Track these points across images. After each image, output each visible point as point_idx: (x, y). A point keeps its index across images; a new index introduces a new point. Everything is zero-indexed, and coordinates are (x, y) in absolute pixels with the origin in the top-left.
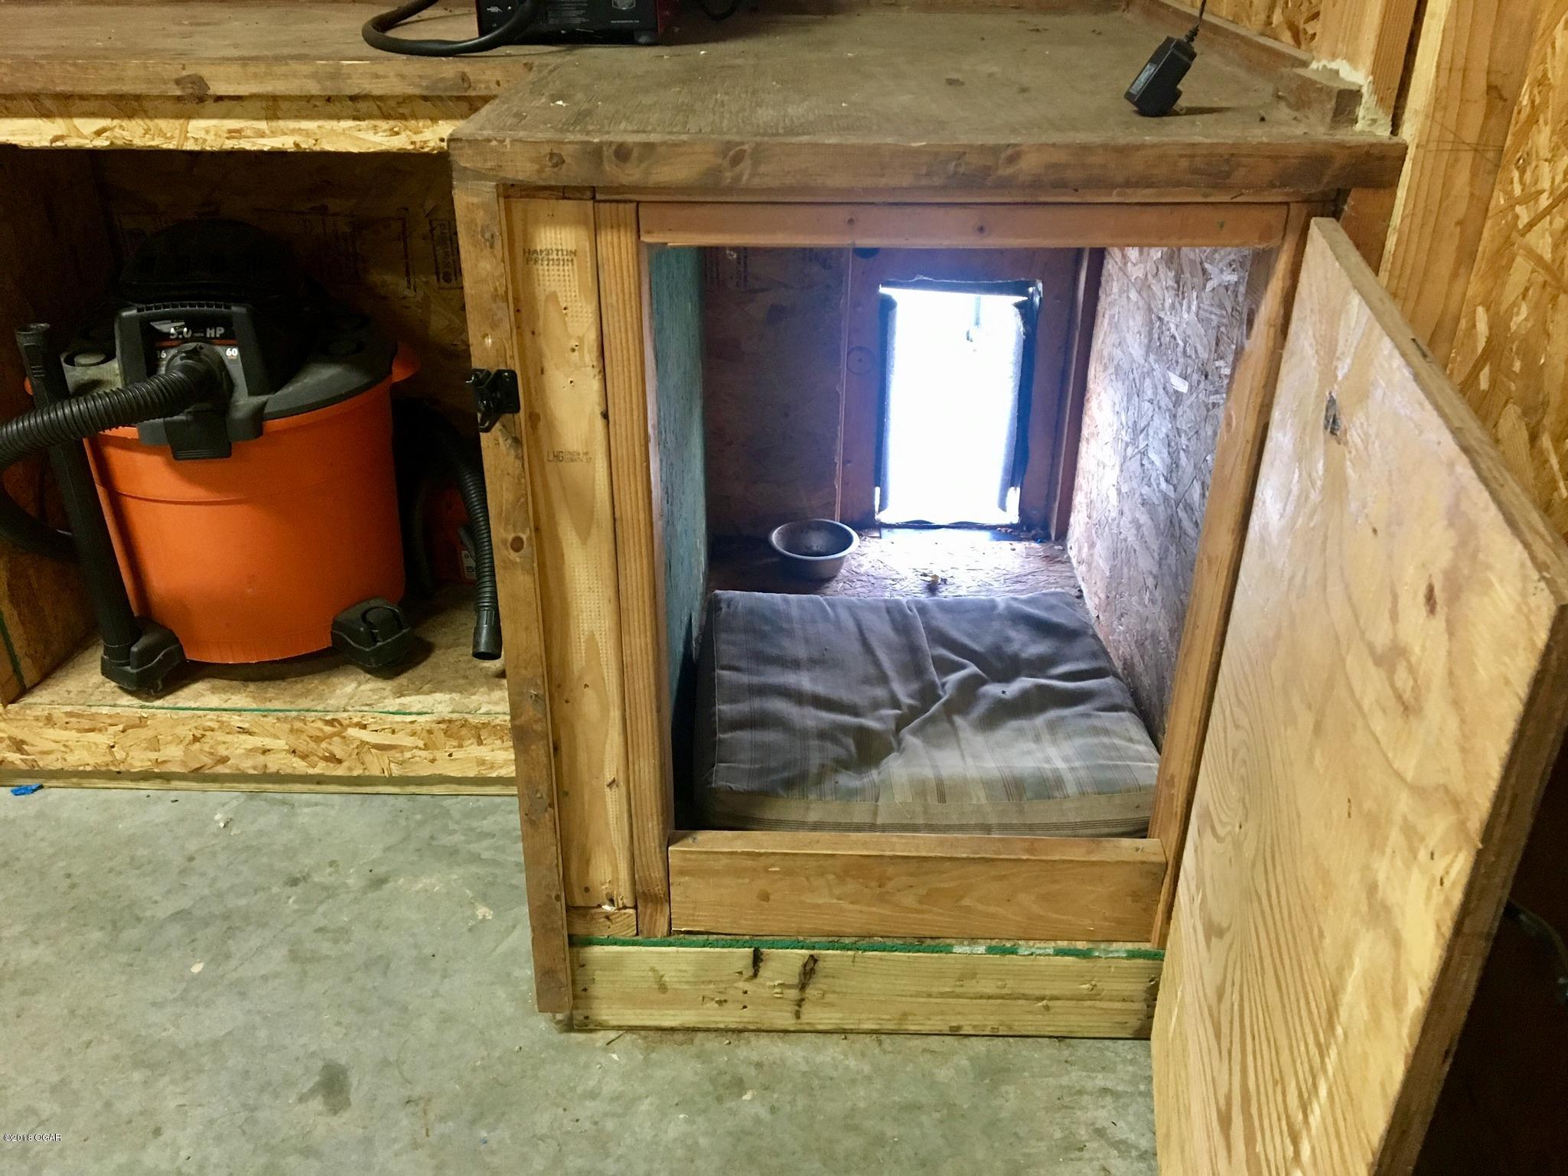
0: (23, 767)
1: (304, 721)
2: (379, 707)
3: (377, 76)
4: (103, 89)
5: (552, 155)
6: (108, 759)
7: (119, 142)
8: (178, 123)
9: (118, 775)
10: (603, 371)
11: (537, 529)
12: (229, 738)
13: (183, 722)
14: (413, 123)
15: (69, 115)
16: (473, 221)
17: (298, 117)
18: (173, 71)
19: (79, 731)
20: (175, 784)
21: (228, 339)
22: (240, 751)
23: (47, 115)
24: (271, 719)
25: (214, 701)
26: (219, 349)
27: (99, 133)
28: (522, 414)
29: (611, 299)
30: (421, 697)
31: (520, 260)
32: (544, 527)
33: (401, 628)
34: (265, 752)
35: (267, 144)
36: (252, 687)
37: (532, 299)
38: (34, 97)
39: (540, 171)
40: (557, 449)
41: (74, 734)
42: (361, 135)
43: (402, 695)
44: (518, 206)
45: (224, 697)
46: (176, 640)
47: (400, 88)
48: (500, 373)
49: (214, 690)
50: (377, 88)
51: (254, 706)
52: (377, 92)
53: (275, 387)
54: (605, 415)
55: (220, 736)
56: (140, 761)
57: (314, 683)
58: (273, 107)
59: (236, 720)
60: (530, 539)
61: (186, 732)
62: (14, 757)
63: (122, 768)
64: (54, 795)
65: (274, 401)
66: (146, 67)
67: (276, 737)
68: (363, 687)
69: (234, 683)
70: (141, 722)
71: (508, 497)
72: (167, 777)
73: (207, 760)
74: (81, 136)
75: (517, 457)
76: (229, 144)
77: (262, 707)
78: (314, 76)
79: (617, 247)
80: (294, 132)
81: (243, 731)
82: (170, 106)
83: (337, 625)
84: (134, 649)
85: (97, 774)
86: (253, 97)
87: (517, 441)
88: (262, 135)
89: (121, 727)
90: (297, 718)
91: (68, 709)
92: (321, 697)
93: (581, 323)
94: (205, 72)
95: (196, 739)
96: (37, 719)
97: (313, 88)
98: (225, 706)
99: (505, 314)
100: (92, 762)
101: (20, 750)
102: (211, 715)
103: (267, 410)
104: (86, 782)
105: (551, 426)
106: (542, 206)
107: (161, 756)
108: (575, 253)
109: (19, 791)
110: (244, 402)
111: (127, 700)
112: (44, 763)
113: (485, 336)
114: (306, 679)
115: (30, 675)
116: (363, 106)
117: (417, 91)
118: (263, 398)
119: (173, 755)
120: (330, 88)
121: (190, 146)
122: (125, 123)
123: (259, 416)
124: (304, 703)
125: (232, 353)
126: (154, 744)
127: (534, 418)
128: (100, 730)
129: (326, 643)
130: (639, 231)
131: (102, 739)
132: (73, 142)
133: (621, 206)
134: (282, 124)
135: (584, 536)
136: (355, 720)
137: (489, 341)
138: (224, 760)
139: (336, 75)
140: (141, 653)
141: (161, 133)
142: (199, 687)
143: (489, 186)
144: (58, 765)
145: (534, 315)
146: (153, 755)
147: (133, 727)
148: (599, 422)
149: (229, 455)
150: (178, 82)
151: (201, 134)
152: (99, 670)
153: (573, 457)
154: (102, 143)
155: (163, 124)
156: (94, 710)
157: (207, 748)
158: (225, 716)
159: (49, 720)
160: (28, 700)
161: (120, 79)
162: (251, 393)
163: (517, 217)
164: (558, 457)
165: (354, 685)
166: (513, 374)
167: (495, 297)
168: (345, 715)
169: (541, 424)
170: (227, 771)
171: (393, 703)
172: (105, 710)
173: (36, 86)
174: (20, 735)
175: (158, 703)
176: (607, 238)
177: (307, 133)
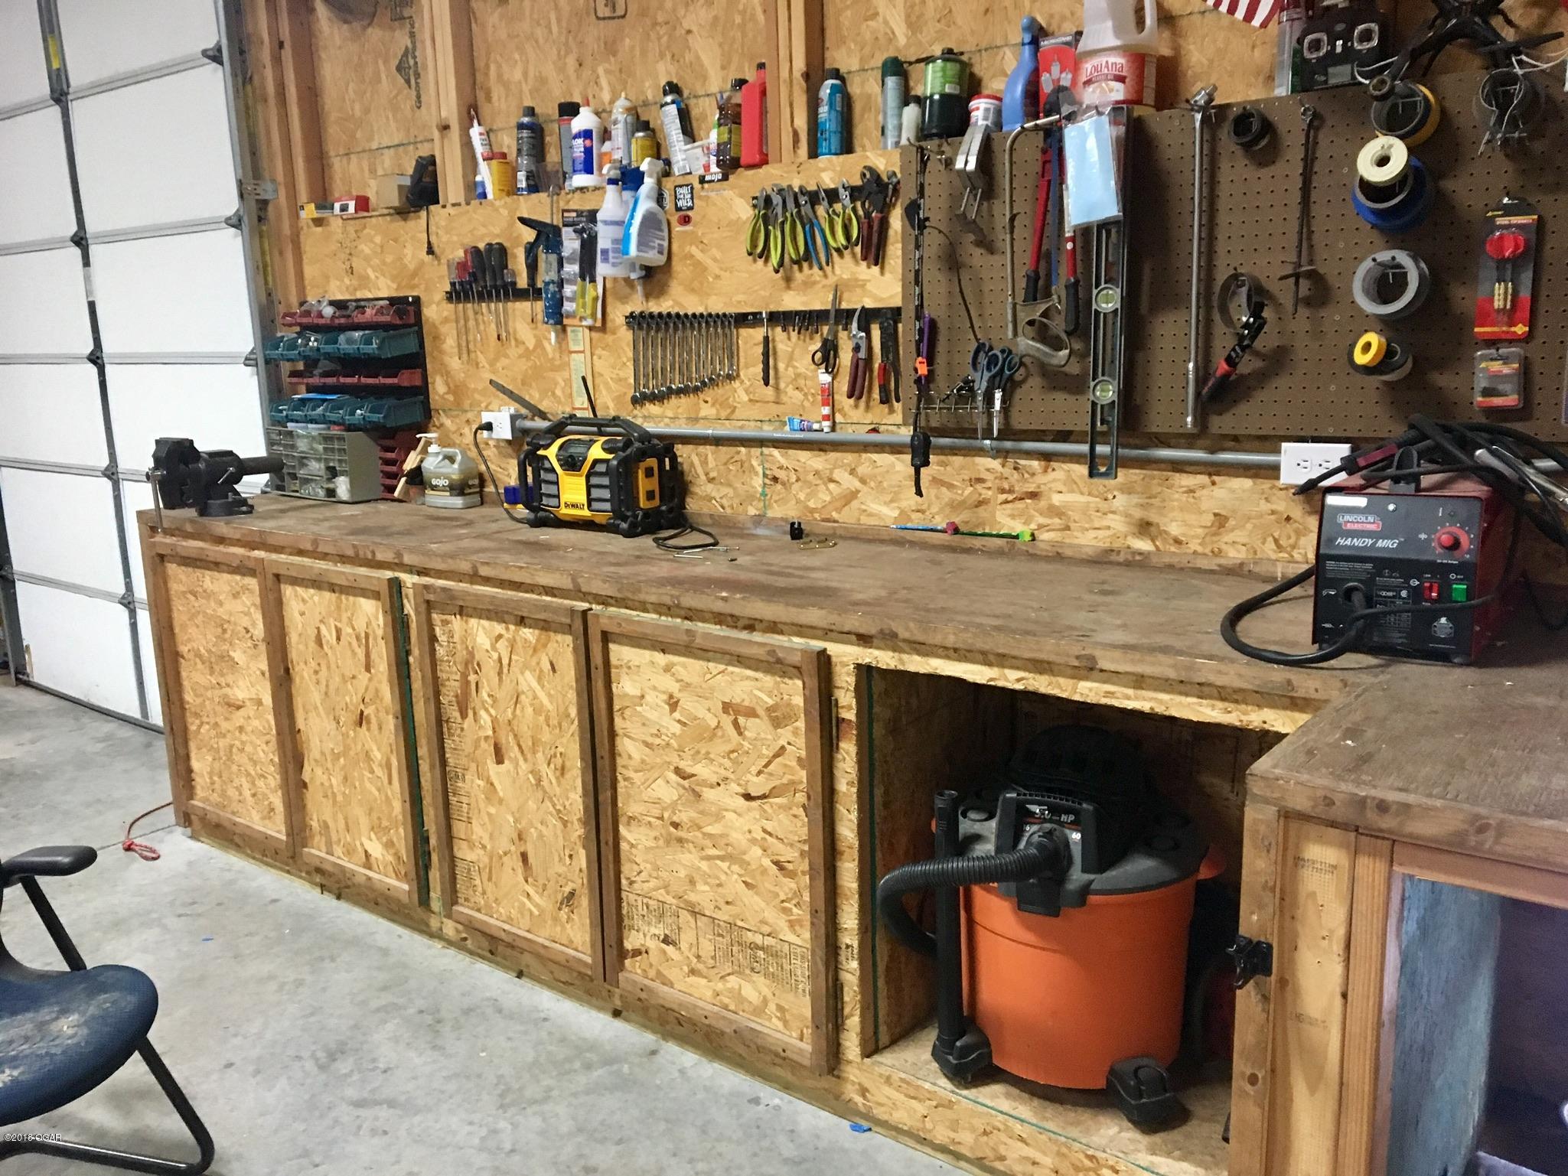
0: (862, 1109)
1: (1069, 1148)
2: (1131, 1158)
3: (1220, 672)
4: (1028, 655)
5: (1325, 797)
6: (920, 1125)
7: (1031, 688)
8: (1071, 682)
9: (923, 1141)
10: (1347, 960)
11: (1273, 1071)
12: (1009, 1141)
13: (980, 1115)
14: (1243, 707)
15: (1002, 666)
16: (1257, 831)
17: (1155, 690)
18: (1077, 650)
19: (907, 1096)
20: (963, 1164)
21: (1076, 825)
22: (1016, 1156)
23: (990, 664)
24: (1043, 1137)
25: (1005, 1105)
26: (1067, 831)
27: (1018, 680)
28: (1273, 978)
29: (1361, 907)
30: (1170, 1161)
31: (1290, 862)
32: (1279, 1071)
33: (1166, 1091)
34: (1034, 1163)
35: (1130, 705)
36: (1036, 1102)
37: (1295, 894)
38: (984, 653)
39: (1313, 807)
40: (1299, 1011)
41: (902, 1097)
42: (1201, 709)
43: (1154, 1154)
44: (1294, 825)
45: (1015, 1104)
46: (988, 1045)
47: (1238, 683)
48: (1259, 943)
49: (1008, 1096)
50: (1220, 681)
51: (1034, 1121)
52: (1219, 683)
53: (1101, 869)
54: (1344, 996)
55: (1003, 1137)
56: (941, 1135)
57: (1085, 1116)
58: (1139, 682)
59: (1018, 1128)
60: (1264, 1078)
61: (980, 1124)
62: (859, 1099)
63: (928, 1137)
64: (877, 1139)
65: (1099, 880)
66: (1058, 645)
67: (1044, 1153)
68: (1123, 1134)
69: (1024, 1095)
70: (950, 1105)
71: (1250, 1039)
72: (958, 1156)
73: (990, 1154)
74: (1007, 680)
75: (1263, 1010)
76: (1104, 701)
77: (1041, 1124)
78: (1174, 666)
79: (1370, 869)
80: (1151, 699)
81: (1021, 1139)
82: (1069, 671)
83: (1112, 1071)
84: (958, 1044)
85: (909, 1134)
86: (1127, 673)
87: (1265, 998)
88: (1128, 698)
89: (934, 1103)
90: (1065, 1144)
91: (903, 1076)
92: (1087, 1132)
93: (1334, 918)
94: (1098, 653)
95: (985, 1133)
96: (881, 1075)
97: (1172, 674)
98: (1012, 1113)
99: (1271, 902)
100: (909, 1123)
101: (864, 1097)
102: (1001, 1117)
103: (1093, 887)
104: (901, 1138)
105: (1296, 992)
106: (1313, 829)
107: (958, 1137)
108: (1335, 867)
109: (856, 1128)
110: (1077, 876)
111: (944, 1082)
112: (879, 1113)
113: (1252, 913)
114: (1080, 1110)
115: (884, 1038)
116: (1206, 689)
117: (1250, 687)
118: (1092, 877)
119: (966, 1140)
120: (1183, 676)
121: (1077, 698)
122: (1038, 677)
123: (1085, 890)
124: (1074, 1132)
125: (1076, 836)
126: (954, 1126)
127: (1283, 983)
128: (920, 1101)
129: (1101, 1084)
130: (1392, 861)
131: (920, 1108)
132: (1000, 684)
133: (1379, 842)
134: (1144, 693)
135: (1313, 1089)
136: (1111, 1163)
137: (1255, 917)
138: (1002, 1158)
139: (1190, 668)
140: (962, 1047)
141: (1060, 687)
142: (997, 1089)
143: (1272, 810)
144: (885, 1117)
145: (1295, 904)
146: (952, 1135)
147: (943, 1106)
148: (1338, 1001)
149: (1057, 916)
150: (1077, 657)
151: (1086, 692)
152: (930, 1049)
153: (1313, 1022)
154: (1019, 686)
155: (1062, 680)
156: (920, 1082)
157: (991, 1144)
158: (1011, 1122)
159: (888, 1080)
160: (877, 1058)
161: (1040, 650)
162: (1084, 870)
163: (1292, 833)
164: (1299, 1017)
165: (1116, 1129)
166: (1270, 947)
167: (1265, 887)
168: (1104, 1155)
169: (1289, 988)
170: (1002, 1168)
171: (1145, 1159)
172: (927, 1086)
173: (987, 647)
174: (867, 1084)
175: (965, 1092)
176: (1364, 862)
177: (1161, 702)
